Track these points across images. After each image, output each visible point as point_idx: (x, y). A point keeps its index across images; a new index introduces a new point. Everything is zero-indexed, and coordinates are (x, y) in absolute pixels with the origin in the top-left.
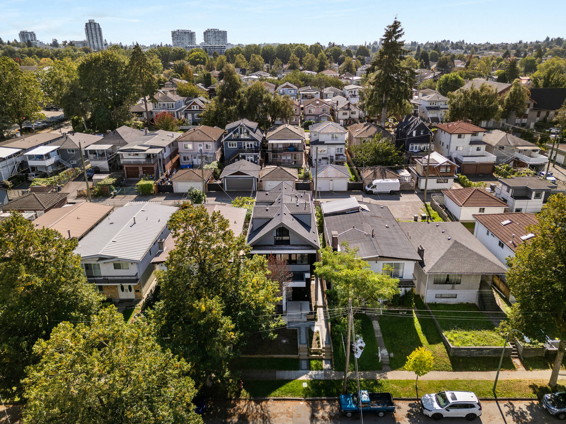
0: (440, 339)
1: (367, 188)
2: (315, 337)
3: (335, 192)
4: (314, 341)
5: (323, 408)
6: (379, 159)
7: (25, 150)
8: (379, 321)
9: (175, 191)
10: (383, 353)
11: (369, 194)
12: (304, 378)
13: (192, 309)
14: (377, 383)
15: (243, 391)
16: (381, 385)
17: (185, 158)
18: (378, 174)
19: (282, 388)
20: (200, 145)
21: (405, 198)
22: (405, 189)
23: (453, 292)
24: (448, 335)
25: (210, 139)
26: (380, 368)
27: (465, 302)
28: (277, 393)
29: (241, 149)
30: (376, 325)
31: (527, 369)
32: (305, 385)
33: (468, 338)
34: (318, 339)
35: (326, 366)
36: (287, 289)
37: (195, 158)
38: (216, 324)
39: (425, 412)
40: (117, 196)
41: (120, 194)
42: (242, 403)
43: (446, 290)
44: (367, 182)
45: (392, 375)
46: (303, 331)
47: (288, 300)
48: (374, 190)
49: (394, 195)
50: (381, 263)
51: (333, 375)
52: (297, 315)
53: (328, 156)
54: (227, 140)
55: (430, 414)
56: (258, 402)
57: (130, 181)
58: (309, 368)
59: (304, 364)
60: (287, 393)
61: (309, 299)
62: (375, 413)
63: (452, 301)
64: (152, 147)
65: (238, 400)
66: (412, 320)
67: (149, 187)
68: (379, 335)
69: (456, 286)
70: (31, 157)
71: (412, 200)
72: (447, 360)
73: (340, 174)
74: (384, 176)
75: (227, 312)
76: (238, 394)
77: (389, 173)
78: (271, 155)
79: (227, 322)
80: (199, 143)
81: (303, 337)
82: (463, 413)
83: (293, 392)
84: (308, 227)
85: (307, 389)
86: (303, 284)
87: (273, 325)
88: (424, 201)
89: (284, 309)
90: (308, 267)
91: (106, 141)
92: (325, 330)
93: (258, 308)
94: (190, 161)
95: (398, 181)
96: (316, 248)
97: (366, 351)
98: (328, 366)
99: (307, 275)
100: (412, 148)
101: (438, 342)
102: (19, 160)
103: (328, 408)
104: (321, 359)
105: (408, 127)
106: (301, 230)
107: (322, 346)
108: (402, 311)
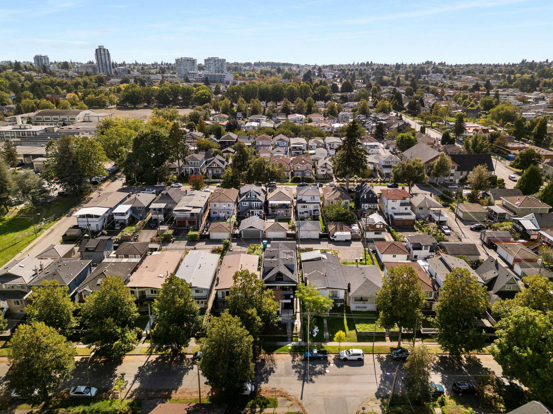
0: (354, 328)
1: (331, 237)
2: (295, 327)
3: (312, 239)
4: (295, 329)
5: (298, 356)
6: (339, 218)
8: (327, 320)
9: (211, 238)
10: (327, 334)
11: (331, 241)
12: (289, 345)
13: (245, 313)
14: (322, 347)
15: (262, 350)
16: (324, 348)
17: (214, 213)
18: (338, 228)
19: (280, 349)
20: (224, 205)
21: (354, 244)
22: (355, 238)
23: (364, 305)
24: (357, 326)
25: (231, 201)
26: (325, 341)
27: (371, 310)
28: (277, 351)
29: (251, 207)
30: (325, 321)
31: (391, 341)
32: (290, 348)
33: (366, 327)
34: (296, 328)
35: (300, 340)
36: (282, 303)
37: (220, 212)
38: (254, 319)
39: (341, 358)
40: (175, 242)
41: (176, 240)
42: (262, 355)
43: (361, 304)
44: (331, 234)
45: (329, 344)
46: (289, 324)
47: (282, 309)
48: (335, 239)
49: (347, 243)
50: (328, 290)
51: (303, 344)
52: (287, 316)
53: (308, 210)
54: (242, 201)
55: (342, 358)
56: (269, 354)
57: (180, 229)
58: (292, 341)
59: (290, 339)
60: (282, 351)
61: (293, 308)
62: (319, 358)
63: (364, 310)
64: (194, 207)
65: (260, 353)
66: (343, 319)
67: (196, 235)
68: (326, 326)
69: (366, 302)
70: (117, 214)
71: (358, 246)
72: (356, 338)
73: (314, 228)
74: (342, 230)
75: (258, 314)
76: (260, 351)
77: (345, 227)
78: (270, 210)
79: (258, 318)
80: (223, 203)
81: (289, 327)
82: (356, 358)
83: (284, 351)
84: (292, 271)
85: (291, 349)
86: (289, 301)
87: (276, 321)
88: (365, 247)
89: (280, 313)
90: (292, 292)
91: (162, 201)
92: (300, 324)
93: (270, 313)
94: (217, 214)
95: (349, 233)
96: (297, 283)
97: (318, 333)
98: (301, 340)
99: (292, 297)
100: (364, 207)
101: (353, 329)
103: (300, 357)
104: (298, 337)
105: (362, 191)
106: (288, 274)
107: (299, 331)
108: (339, 315)
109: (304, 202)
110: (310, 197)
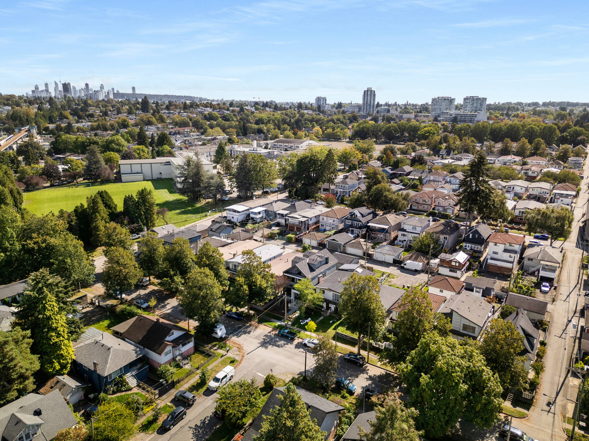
1: (401, 264)
3: (385, 262)
4: (293, 315)
5: (276, 331)
7: (251, 208)
8: (324, 318)
11: (402, 268)
12: (279, 323)
14: (299, 332)
15: (257, 319)
18: (413, 257)
22: (425, 271)
28: (266, 323)
29: (351, 226)
31: (357, 348)
37: (327, 226)
41: (278, 239)
42: (253, 322)
44: (404, 261)
48: (405, 266)
49: (415, 272)
50: (332, 293)
53: (407, 239)
54: (345, 219)
55: (303, 343)
57: (286, 233)
60: (269, 325)
62: (288, 337)
64: (304, 217)
67: (291, 238)
70: (252, 213)
74: (416, 259)
84: (312, 270)
85: (276, 326)
95: (421, 264)
100: (466, 246)
102: (248, 212)
104: (290, 321)
106: (304, 270)
109: (405, 231)
110: (411, 227)
